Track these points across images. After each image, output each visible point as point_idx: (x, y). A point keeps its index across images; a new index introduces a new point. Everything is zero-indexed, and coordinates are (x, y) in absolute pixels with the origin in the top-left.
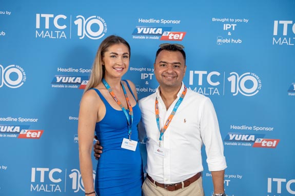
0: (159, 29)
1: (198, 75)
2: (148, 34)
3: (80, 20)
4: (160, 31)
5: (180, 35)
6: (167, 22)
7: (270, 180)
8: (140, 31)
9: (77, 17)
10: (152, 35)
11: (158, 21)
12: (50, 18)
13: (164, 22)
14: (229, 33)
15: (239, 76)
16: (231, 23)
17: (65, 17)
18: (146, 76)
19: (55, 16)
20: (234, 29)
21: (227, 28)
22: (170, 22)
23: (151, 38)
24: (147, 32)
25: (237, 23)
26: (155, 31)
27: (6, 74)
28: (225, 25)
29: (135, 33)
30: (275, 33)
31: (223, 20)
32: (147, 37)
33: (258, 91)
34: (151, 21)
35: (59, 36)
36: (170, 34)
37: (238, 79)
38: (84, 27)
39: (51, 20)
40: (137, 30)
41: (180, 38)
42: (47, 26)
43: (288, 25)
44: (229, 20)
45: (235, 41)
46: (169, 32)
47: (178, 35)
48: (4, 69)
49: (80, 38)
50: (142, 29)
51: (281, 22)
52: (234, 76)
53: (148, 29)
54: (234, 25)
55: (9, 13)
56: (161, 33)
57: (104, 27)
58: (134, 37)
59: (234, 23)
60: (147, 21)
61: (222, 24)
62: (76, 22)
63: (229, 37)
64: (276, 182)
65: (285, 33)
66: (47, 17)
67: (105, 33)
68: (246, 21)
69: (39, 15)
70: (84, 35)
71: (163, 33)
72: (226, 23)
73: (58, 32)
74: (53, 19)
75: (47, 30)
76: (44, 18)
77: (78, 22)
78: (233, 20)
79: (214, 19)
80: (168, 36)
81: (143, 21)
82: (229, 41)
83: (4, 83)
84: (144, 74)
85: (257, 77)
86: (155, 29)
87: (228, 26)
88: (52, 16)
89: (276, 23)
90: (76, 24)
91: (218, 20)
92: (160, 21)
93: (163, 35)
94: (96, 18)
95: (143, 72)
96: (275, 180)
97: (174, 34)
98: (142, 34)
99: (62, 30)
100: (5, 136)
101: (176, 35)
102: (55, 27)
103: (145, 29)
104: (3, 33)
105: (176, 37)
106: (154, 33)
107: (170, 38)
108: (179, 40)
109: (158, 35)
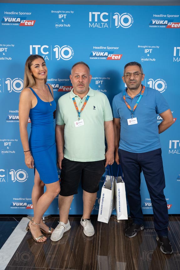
0: (106, 53)
2: (99, 56)
3: (57, 48)
4: (106, 54)
5: (119, 56)
6: (111, 48)
7: (170, 141)
9: (55, 46)
10: (102, 56)
11: (105, 48)
12: (38, 47)
13: (109, 48)
14: (148, 55)
15: (154, 81)
16: (149, 49)
17: (47, 47)
18: (98, 82)
19: (41, 46)
20: (151, 52)
21: (147, 52)
22: (112, 48)
23: (101, 58)
24: (99, 55)
25: (153, 48)
26: (104, 54)
27: (13, 84)
28: (145, 50)
29: (91, 55)
30: (175, 55)
31: (144, 47)
32: (99, 58)
33: (165, 90)
34: (101, 48)
36: (113, 56)
37: (154, 83)
38: (60, 53)
39: (39, 49)
40: (92, 54)
41: (119, 58)
42: (37, 53)
44: (148, 47)
45: (151, 60)
46: (112, 55)
47: (118, 57)
48: (12, 81)
49: (58, 60)
50: (95, 53)
51: (178, 48)
52: (151, 81)
53: (99, 53)
54: (151, 50)
55: (13, 46)
56: (107, 55)
57: (72, 52)
58: (91, 58)
59: (151, 48)
60: (98, 48)
61: (144, 49)
62: (54, 50)
63: (148, 57)
64: (174, 142)
66: (37, 47)
67: (72, 56)
68: (158, 47)
69: (32, 46)
70: (60, 58)
71: (108, 55)
72: (146, 48)
73: (43, 56)
74: (40, 48)
77: (56, 50)
78: (150, 47)
79: (139, 46)
80: (112, 57)
81: (96, 48)
82: (148, 60)
83: (12, 90)
84: (98, 81)
85: (164, 81)
86: (103, 53)
87: (148, 51)
88: (40, 46)
89: (175, 48)
90: (55, 51)
91: (142, 47)
92: (107, 48)
93: (109, 56)
94: (67, 47)
95: (97, 80)
96: (173, 141)
97: (115, 56)
98: (95, 56)
99: (46, 55)
100: (15, 121)
101: (116, 56)
102: (42, 53)
103: (97, 53)
104: (10, 59)
105: (116, 57)
106: (103, 55)
107: (113, 58)
108: (118, 59)
109: (106, 56)
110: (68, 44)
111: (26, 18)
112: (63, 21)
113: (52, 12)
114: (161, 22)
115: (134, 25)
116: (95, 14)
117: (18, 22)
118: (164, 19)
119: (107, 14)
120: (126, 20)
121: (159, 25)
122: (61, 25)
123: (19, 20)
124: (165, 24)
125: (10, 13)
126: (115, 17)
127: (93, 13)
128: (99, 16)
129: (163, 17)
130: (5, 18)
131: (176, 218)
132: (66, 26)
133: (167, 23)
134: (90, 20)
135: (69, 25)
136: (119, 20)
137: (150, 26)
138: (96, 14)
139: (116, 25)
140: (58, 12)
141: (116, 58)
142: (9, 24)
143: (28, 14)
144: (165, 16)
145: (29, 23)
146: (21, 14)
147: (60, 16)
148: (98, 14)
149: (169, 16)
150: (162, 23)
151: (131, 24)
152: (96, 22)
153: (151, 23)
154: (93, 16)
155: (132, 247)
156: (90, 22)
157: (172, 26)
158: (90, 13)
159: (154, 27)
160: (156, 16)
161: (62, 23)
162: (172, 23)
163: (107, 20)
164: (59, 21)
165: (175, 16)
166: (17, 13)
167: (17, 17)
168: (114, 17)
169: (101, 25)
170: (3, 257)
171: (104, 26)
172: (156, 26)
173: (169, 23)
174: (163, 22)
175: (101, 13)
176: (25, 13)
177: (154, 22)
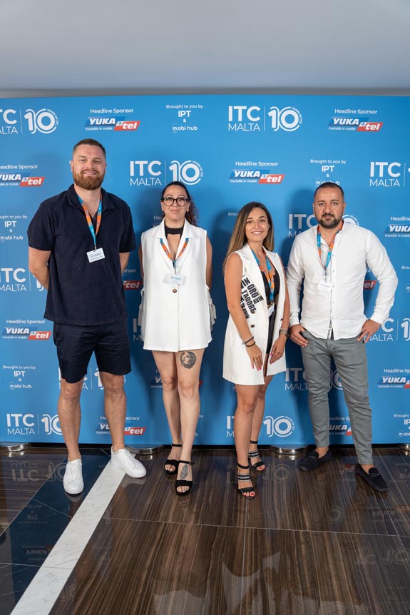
0: (256, 172)
1: (297, 218)
2: (246, 178)
3: (175, 165)
4: (257, 174)
6: (265, 164)
8: (237, 175)
9: (172, 162)
10: (250, 178)
11: (255, 164)
12: (144, 165)
13: (262, 164)
14: (327, 174)
16: (329, 164)
17: (159, 163)
19: (149, 163)
20: (332, 170)
21: (325, 169)
22: (268, 164)
23: (249, 181)
24: (245, 176)
25: (335, 164)
26: (253, 174)
28: (323, 166)
29: (233, 177)
30: (372, 175)
31: (321, 162)
32: (245, 181)
34: (249, 164)
35: (154, 183)
36: (268, 177)
38: (179, 173)
39: (146, 167)
41: (279, 181)
42: (142, 174)
43: (384, 166)
44: (327, 162)
46: (267, 175)
47: (277, 178)
50: (239, 172)
51: (377, 164)
53: (246, 172)
54: (332, 167)
56: (258, 176)
57: (200, 172)
58: (231, 181)
59: (332, 164)
60: (244, 164)
61: (320, 166)
65: (381, 175)
66: (141, 163)
67: (201, 178)
68: (344, 162)
69: (133, 162)
71: (260, 176)
72: (324, 164)
73: (153, 179)
74: (147, 165)
75: (142, 177)
76: (139, 165)
77: (173, 168)
78: (330, 162)
79: (312, 161)
81: (240, 164)
85: (355, 219)
86: (252, 172)
87: (327, 168)
89: (372, 164)
90: (171, 170)
91: (316, 161)
92: (258, 164)
93: (261, 178)
94: (192, 163)
97: (272, 176)
98: (239, 177)
99: (156, 177)
102: (150, 174)
103: (242, 172)
105: (274, 179)
106: (251, 176)
107: (269, 181)
108: (277, 183)
109: (256, 178)
110: (193, 158)
111: (125, 117)
112: (185, 121)
113: (168, 107)
114: (349, 122)
115: (302, 126)
116: (238, 110)
117: (112, 125)
118: (352, 117)
119: (258, 109)
120: (290, 119)
121: (345, 125)
122: (182, 128)
123: (113, 121)
124: (355, 125)
125: (99, 111)
126: (272, 114)
127: (235, 108)
128: (244, 112)
129: (352, 114)
130: (91, 120)
131: (377, 450)
132: (191, 128)
133: (357, 123)
134: (231, 119)
135: (195, 128)
136: (278, 119)
137: (330, 128)
138: (240, 108)
139: (274, 125)
140: (178, 107)
141: (273, 181)
142: (97, 129)
143: (127, 111)
144: (355, 112)
145: (130, 126)
146: (117, 111)
147: (181, 114)
148: (243, 110)
149: (361, 112)
150: (350, 124)
151: (298, 124)
152: (240, 122)
153: (332, 124)
154: (235, 112)
155: (301, 494)
156: (231, 122)
157: (367, 129)
158: (230, 108)
159: (337, 129)
160: (339, 111)
161: (184, 125)
162: (365, 123)
163: (258, 119)
164: (179, 122)
165: (371, 112)
166: (110, 111)
167: (109, 116)
168: (270, 114)
169: (248, 127)
170: (93, 505)
171: (253, 128)
172: (340, 128)
173: (362, 123)
174: (352, 122)
175: (248, 108)
176: (123, 111)
177: (336, 122)
